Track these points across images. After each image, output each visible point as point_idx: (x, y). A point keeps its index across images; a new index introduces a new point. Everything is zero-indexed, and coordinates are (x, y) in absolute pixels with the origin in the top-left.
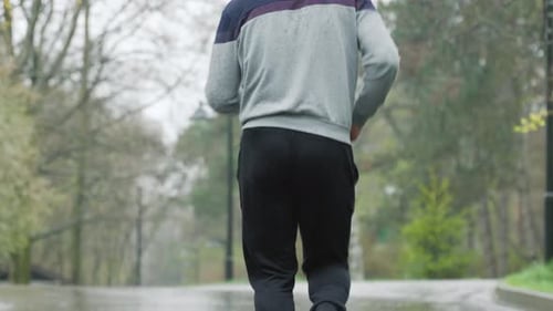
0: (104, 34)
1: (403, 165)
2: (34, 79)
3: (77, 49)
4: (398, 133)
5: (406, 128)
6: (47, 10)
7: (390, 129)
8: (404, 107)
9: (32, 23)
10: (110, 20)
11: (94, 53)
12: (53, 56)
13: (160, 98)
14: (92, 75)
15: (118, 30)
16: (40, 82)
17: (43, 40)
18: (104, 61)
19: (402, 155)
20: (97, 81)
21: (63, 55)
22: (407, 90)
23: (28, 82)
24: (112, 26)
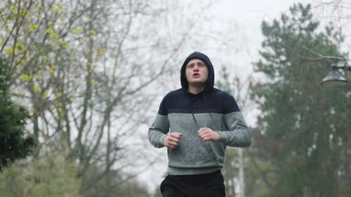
0: (116, 138)
2: (81, 159)
3: (103, 144)
4: (269, 185)
5: (274, 183)
6: (88, 124)
7: (264, 184)
8: (272, 171)
9: (81, 130)
10: (120, 129)
11: (112, 146)
12: (92, 148)
13: (147, 169)
14: (112, 155)
15: (124, 134)
16: (85, 161)
17: (86, 140)
18: (117, 149)
20: (114, 160)
21: (96, 148)
22: (273, 163)
23: (78, 161)
24: (120, 133)
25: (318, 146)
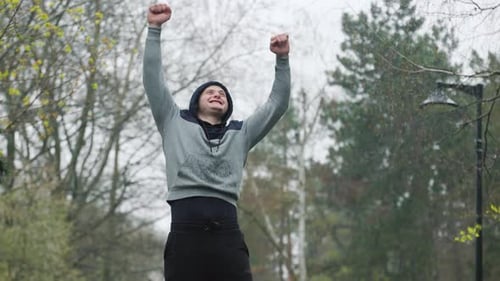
0: (126, 168)
1: (345, 270)
2: (74, 196)
3: (108, 175)
4: (340, 246)
5: (347, 243)
6: (88, 144)
7: (333, 244)
8: (346, 227)
9: (75, 154)
10: (132, 156)
11: (120, 179)
12: (90, 179)
14: (119, 192)
15: (138, 163)
16: (78, 198)
17: (83, 168)
18: (128, 184)
19: (345, 263)
20: (122, 199)
21: (97, 180)
22: (348, 214)
23: (69, 197)
24: (133, 161)
25: (412, 195)
